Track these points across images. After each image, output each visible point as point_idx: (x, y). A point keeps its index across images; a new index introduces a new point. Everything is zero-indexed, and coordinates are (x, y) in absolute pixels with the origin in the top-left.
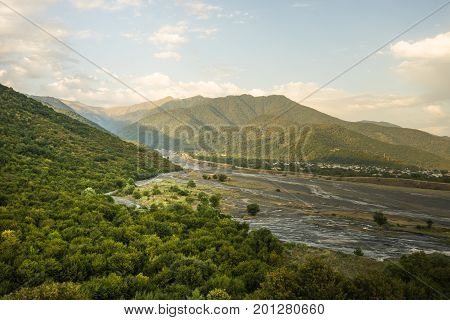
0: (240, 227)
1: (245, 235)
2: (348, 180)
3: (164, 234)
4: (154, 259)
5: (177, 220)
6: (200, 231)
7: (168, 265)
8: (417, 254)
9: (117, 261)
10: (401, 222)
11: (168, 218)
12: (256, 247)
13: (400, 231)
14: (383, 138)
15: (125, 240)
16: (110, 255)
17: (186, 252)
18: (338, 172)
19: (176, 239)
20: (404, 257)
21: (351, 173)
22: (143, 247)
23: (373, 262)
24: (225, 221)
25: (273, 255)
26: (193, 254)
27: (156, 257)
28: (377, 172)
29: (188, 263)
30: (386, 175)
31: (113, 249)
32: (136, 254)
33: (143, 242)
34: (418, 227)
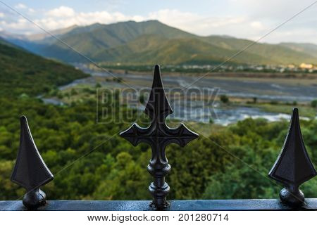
3: (83, 121)
4: (77, 138)
5: (92, 111)
7: (88, 141)
8: (247, 120)
9: (51, 142)
10: (237, 100)
11: (85, 110)
13: (237, 106)
14: (225, 46)
15: (55, 127)
16: (46, 138)
17: (100, 131)
18: (196, 71)
19: (91, 123)
20: (239, 122)
21: (205, 71)
22: (69, 131)
23: (220, 127)
26: (104, 132)
27: (79, 137)
28: (221, 69)
30: (227, 70)
31: (48, 135)
32: (64, 136)
33: (68, 128)
34: (248, 103)
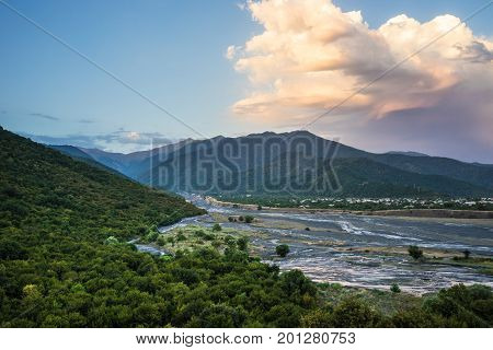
0: (269, 269)
1: (276, 278)
2: (379, 214)
3: (191, 281)
4: (182, 308)
5: (205, 266)
6: (228, 276)
7: (197, 314)
8: (456, 287)
9: (143, 311)
10: (438, 255)
11: (195, 264)
12: (288, 289)
13: (437, 263)
14: (412, 168)
15: (150, 289)
16: (136, 306)
17: (216, 299)
18: (368, 207)
19: (204, 285)
20: (443, 291)
21: (382, 207)
22: (170, 296)
23: (411, 298)
24: (253, 265)
25: (306, 297)
26: (223, 301)
27: (184, 306)
28: (408, 204)
29: (218, 311)
30: (417, 206)
31: (139, 300)
32: (163, 304)
33: (170, 291)
34: (456, 259)
